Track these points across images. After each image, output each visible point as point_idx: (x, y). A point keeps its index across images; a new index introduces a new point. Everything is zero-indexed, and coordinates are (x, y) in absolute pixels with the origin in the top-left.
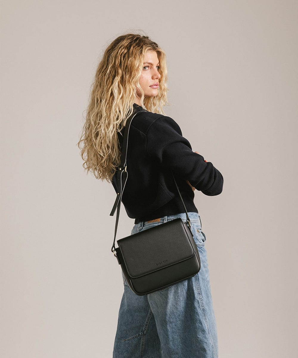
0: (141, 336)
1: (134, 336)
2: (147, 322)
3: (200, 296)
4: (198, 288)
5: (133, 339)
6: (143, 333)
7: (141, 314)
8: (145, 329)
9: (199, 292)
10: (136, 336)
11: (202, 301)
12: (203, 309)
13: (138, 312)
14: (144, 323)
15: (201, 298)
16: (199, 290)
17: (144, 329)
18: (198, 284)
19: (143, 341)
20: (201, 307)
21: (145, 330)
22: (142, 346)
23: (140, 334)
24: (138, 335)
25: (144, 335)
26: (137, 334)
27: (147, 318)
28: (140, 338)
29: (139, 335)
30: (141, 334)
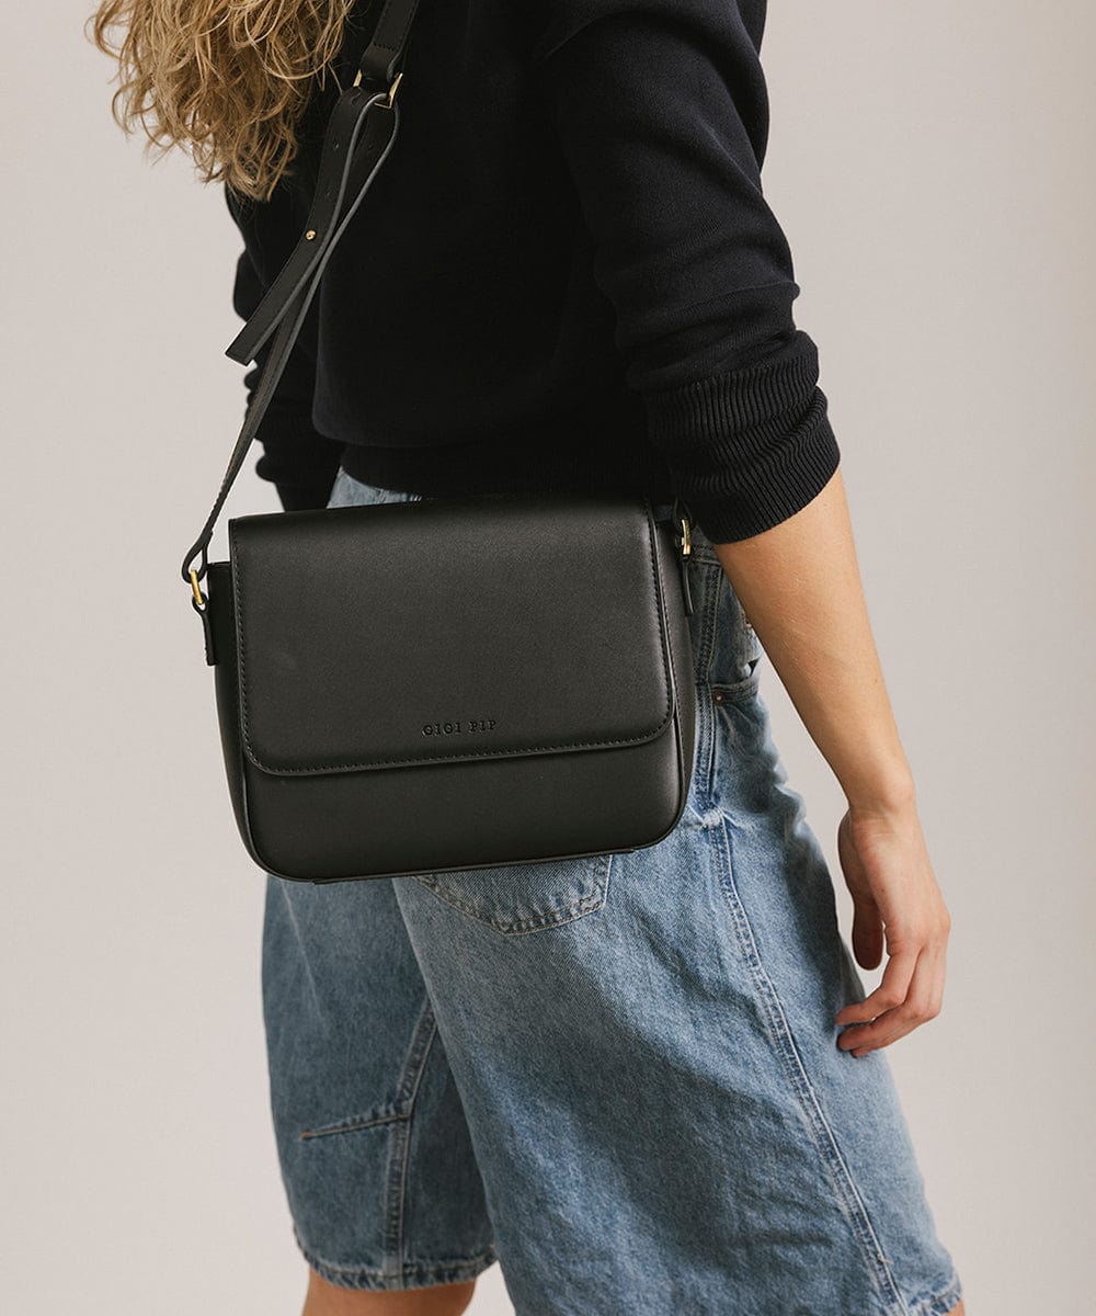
0: (387, 1124)
1: (349, 1120)
2: (416, 1050)
3: (759, 972)
4: (741, 930)
5: (341, 1136)
6: (398, 1110)
7: (384, 1003)
8: (404, 1086)
9: (748, 951)
10: (357, 1117)
11: (770, 996)
12: (785, 1037)
13: (366, 990)
14: (401, 1053)
15: (764, 983)
16: (747, 937)
17: (399, 1087)
18: (736, 906)
19: (398, 1157)
20: (769, 1032)
21: (407, 1094)
22: (391, 1182)
23: (381, 1110)
24: (367, 1115)
25: (405, 1120)
26: (365, 1110)
27: (417, 1027)
28: (383, 1137)
29: (375, 1116)
30: (388, 1112)
